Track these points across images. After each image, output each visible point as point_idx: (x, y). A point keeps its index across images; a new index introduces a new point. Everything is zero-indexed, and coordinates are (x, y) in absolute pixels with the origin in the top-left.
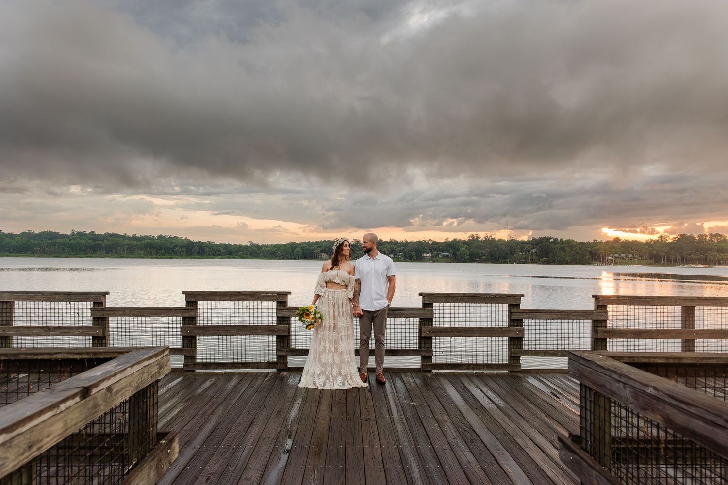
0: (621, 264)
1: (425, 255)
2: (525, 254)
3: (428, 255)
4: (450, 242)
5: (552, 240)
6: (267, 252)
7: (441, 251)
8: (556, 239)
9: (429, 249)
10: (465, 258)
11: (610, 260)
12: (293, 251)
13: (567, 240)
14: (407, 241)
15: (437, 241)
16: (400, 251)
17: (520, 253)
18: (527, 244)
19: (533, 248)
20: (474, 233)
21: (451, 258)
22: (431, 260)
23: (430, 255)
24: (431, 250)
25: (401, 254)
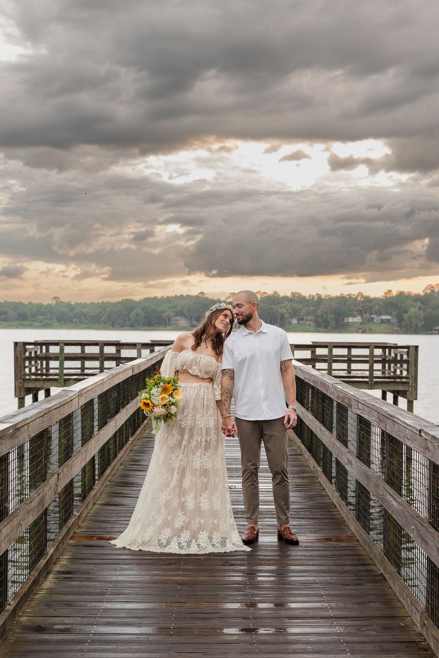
3: (355, 320)
4: (392, 298)
6: (85, 315)
7: (379, 313)
9: (357, 311)
10: (417, 326)
12: (128, 315)
14: (320, 297)
15: (372, 296)
16: (308, 314)
21: (393, 324)
22: (360, 329)
23: (358, 319)
24: (361, 311)
25: (309, 317)
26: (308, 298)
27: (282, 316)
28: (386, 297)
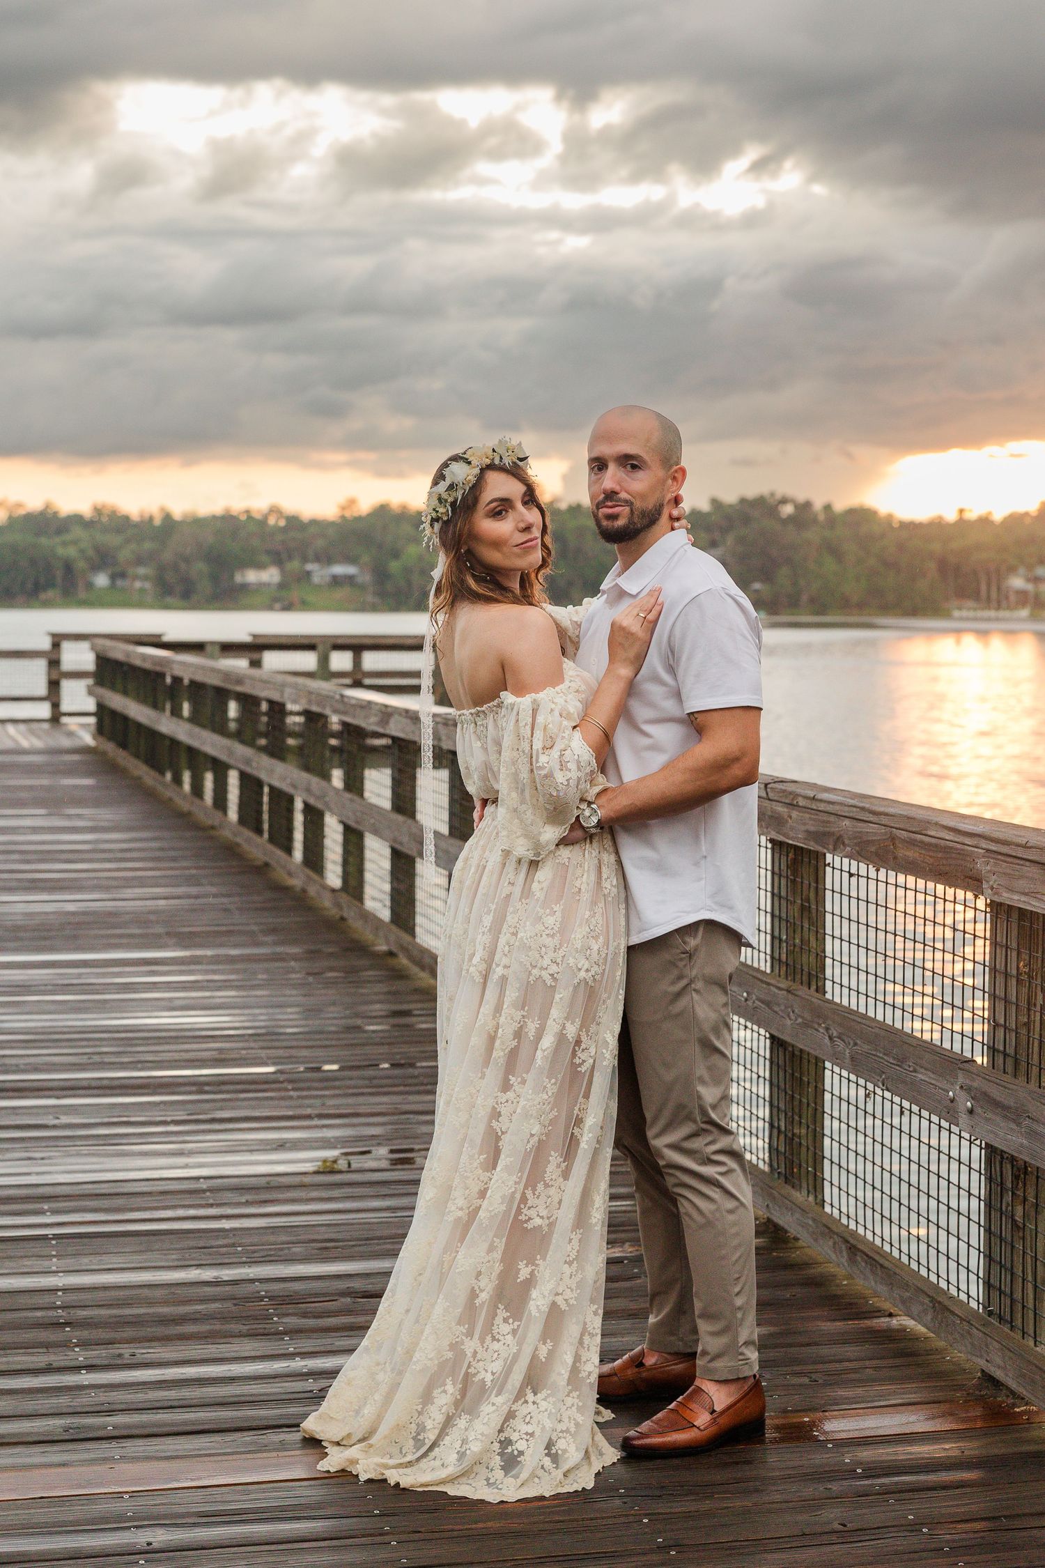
1: (252, 576)
3: (265, 576)
4: (359, 519)
7: (326, 558)
8: (807, 505)
9: (268, 552)
11: (1019, 591)
13: (852, 512)
14: (167, 517)
15: (307, 516)
16: (139, 561)
21: (362, 587)
22: (275, 600)
23: (271, 576)
24: (278, 554)
25: (142, 571)
26: (135, 517)
27: (68, 568)
28: (343, 517)
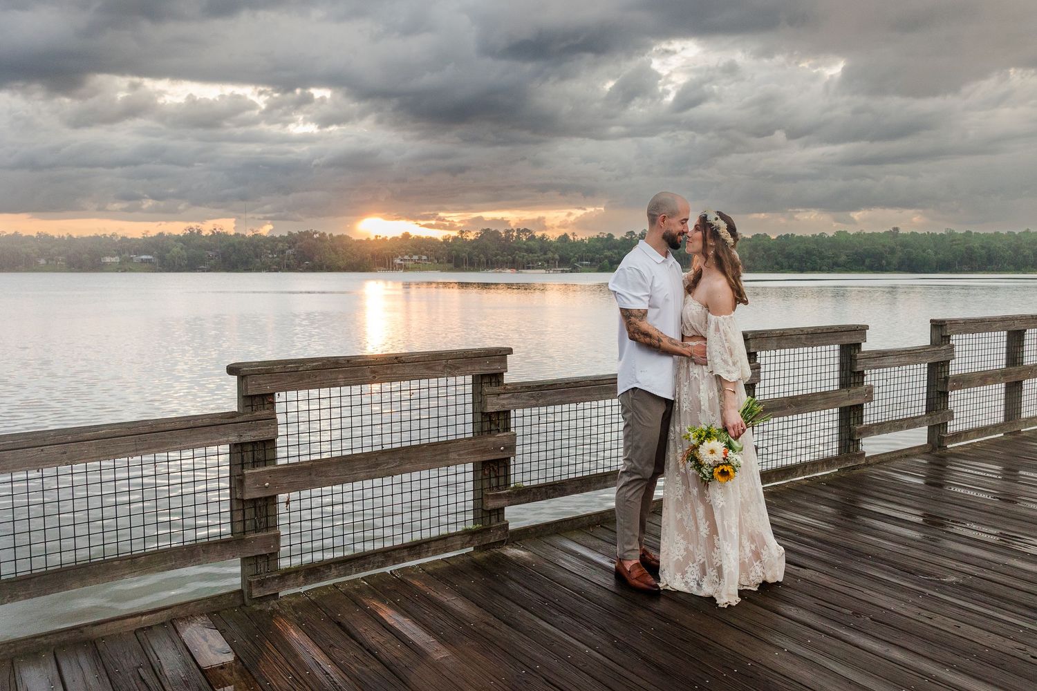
0: (413, 269)
1: (108, 259)
2: (278, 257)
3: (113, 260)
4: (151, 237)
5: (318, 235)
7: (138, 252)
8: (324, 234)
9: (114, 250)
10: (180, 265)
11: (399, 264)
13: (339, 237)
14: (71, 237)
15: (129, 237)
16: (59, 254)
17: (270, 256)
18: (280, 241)
19: (290, 248)
20: (193, 225)
21: (154, 264)
22: (118, 269)
23: (116, 259)
24: (118, 251)
25: (60, 258)
26: (56, 237)
27: (28, 257)
28: (144, 237)
